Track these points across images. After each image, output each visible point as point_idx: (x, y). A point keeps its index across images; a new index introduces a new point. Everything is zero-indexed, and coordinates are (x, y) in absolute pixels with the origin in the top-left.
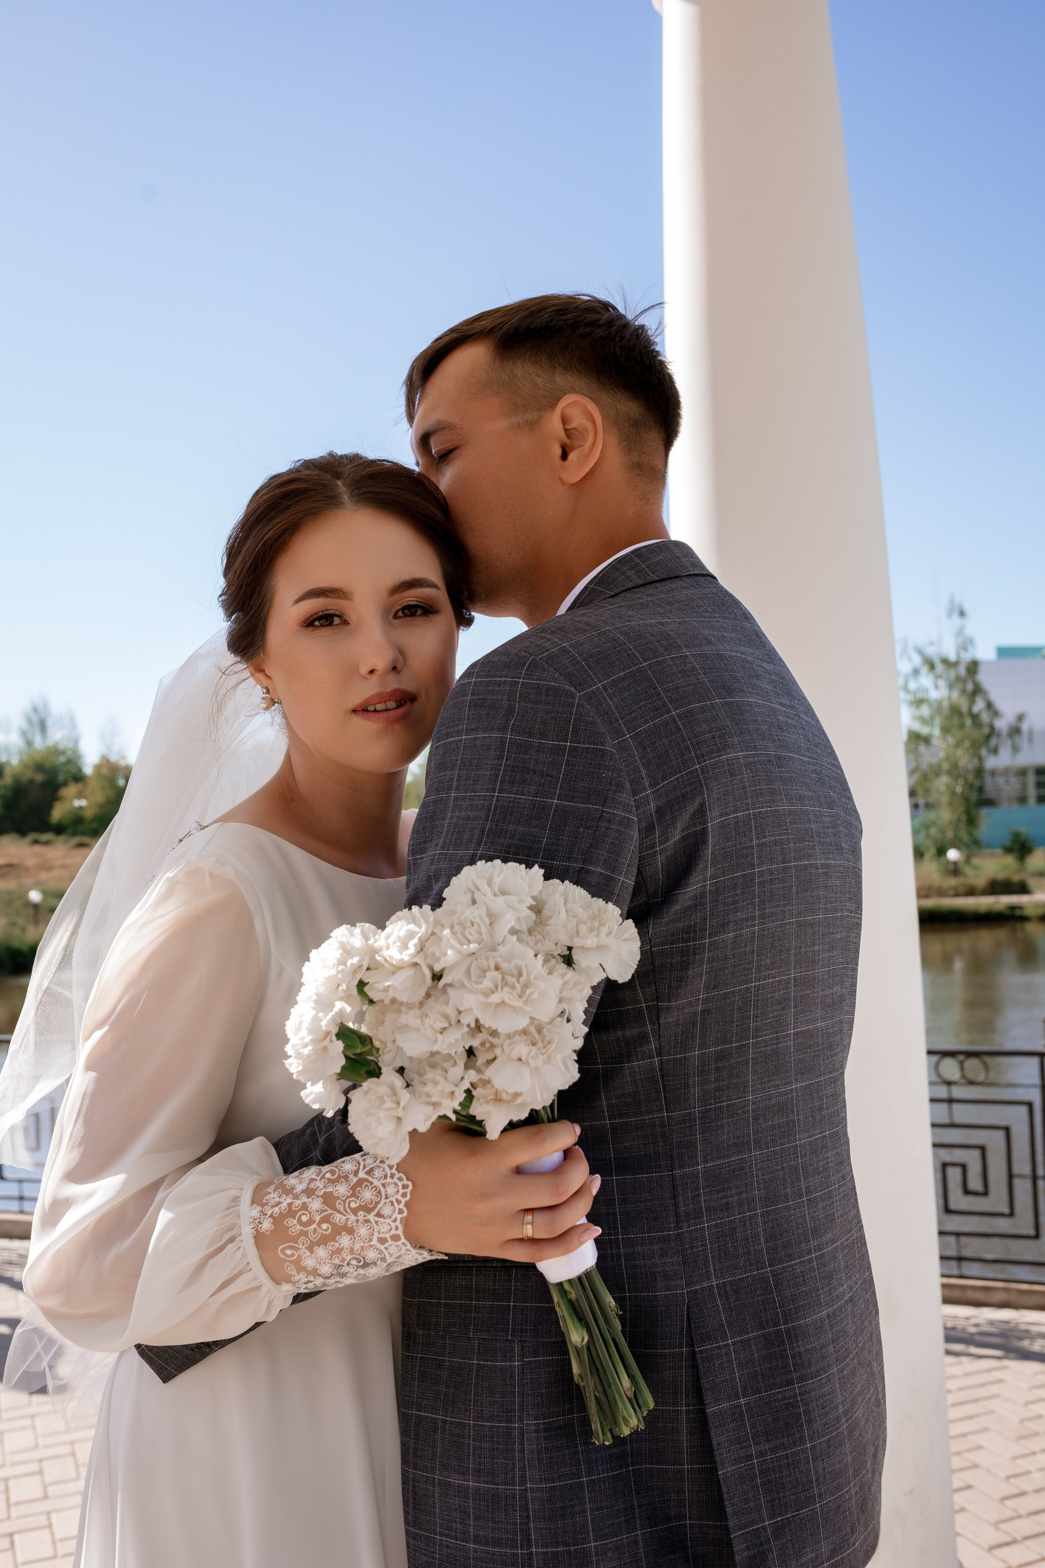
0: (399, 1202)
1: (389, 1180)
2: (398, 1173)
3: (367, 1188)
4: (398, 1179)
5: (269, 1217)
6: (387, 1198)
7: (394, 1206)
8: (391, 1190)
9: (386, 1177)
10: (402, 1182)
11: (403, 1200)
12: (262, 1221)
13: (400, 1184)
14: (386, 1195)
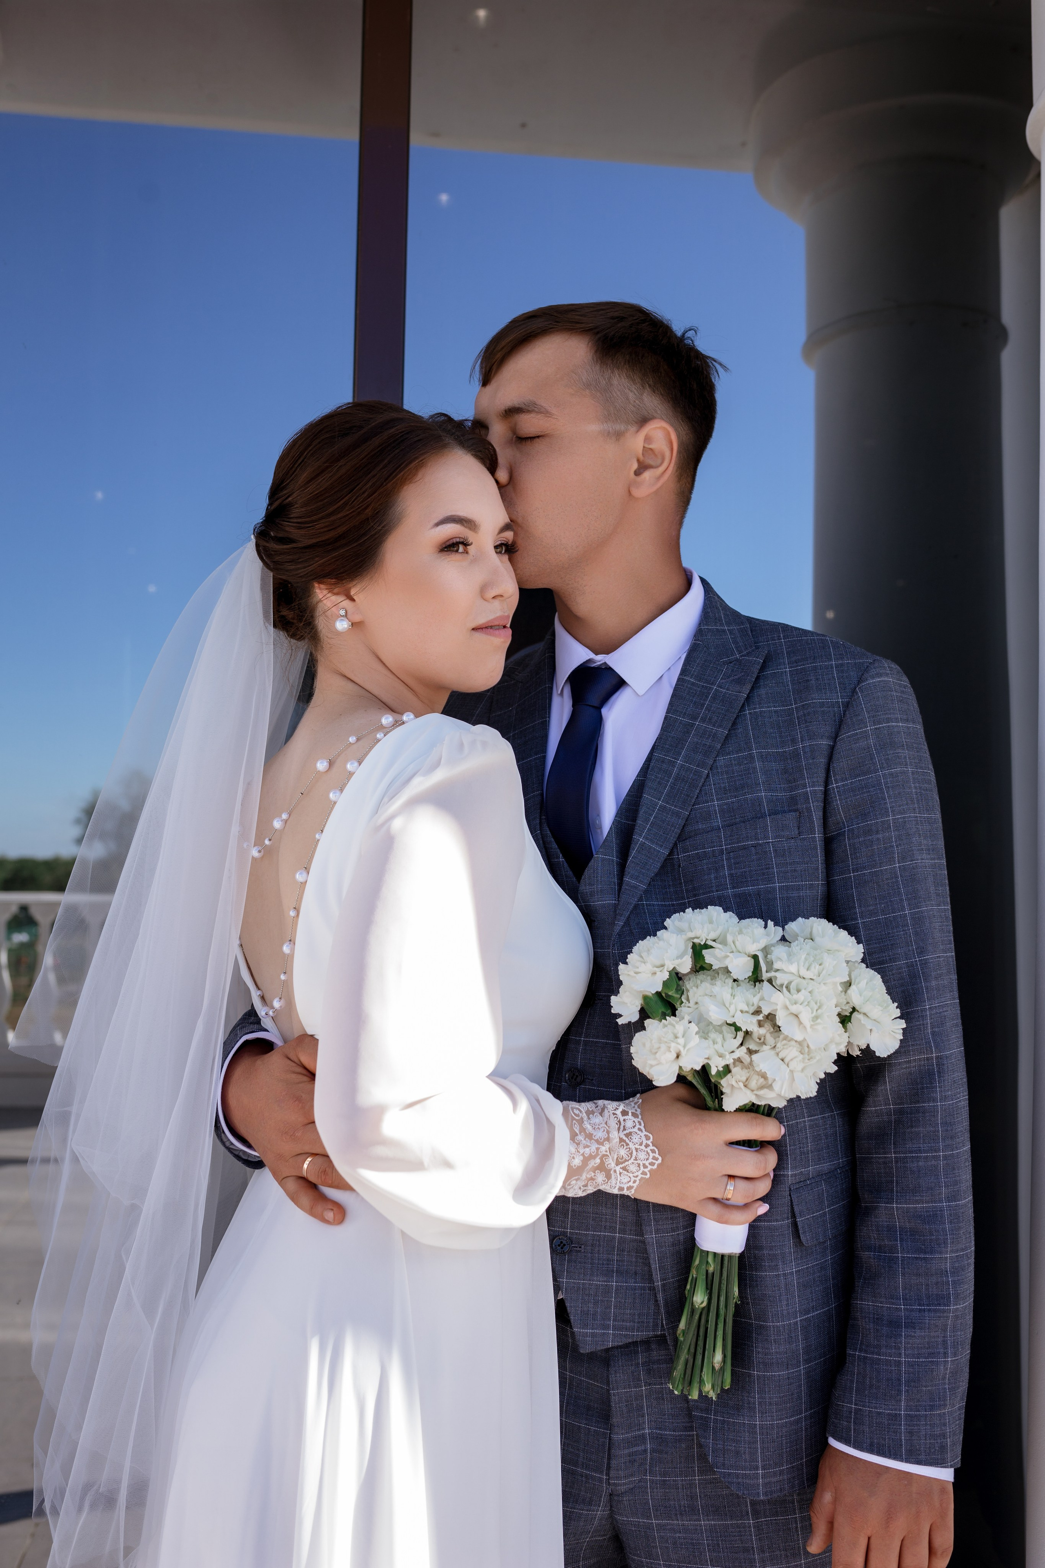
0: (645, 1166)
1: (643, 1147)
2: (653, 1146)
3: (622, 1147)
4: (651, 1150)
5: (581, 1155)
6: (636, 1159)
7: (640, 1167)
8: (642, 1156)
9: (641, 1144)
10: (654, 1154)
11: (650, 1167)
12: (575, 1157)
13: (651, 1155)
14: (636, 1157)
